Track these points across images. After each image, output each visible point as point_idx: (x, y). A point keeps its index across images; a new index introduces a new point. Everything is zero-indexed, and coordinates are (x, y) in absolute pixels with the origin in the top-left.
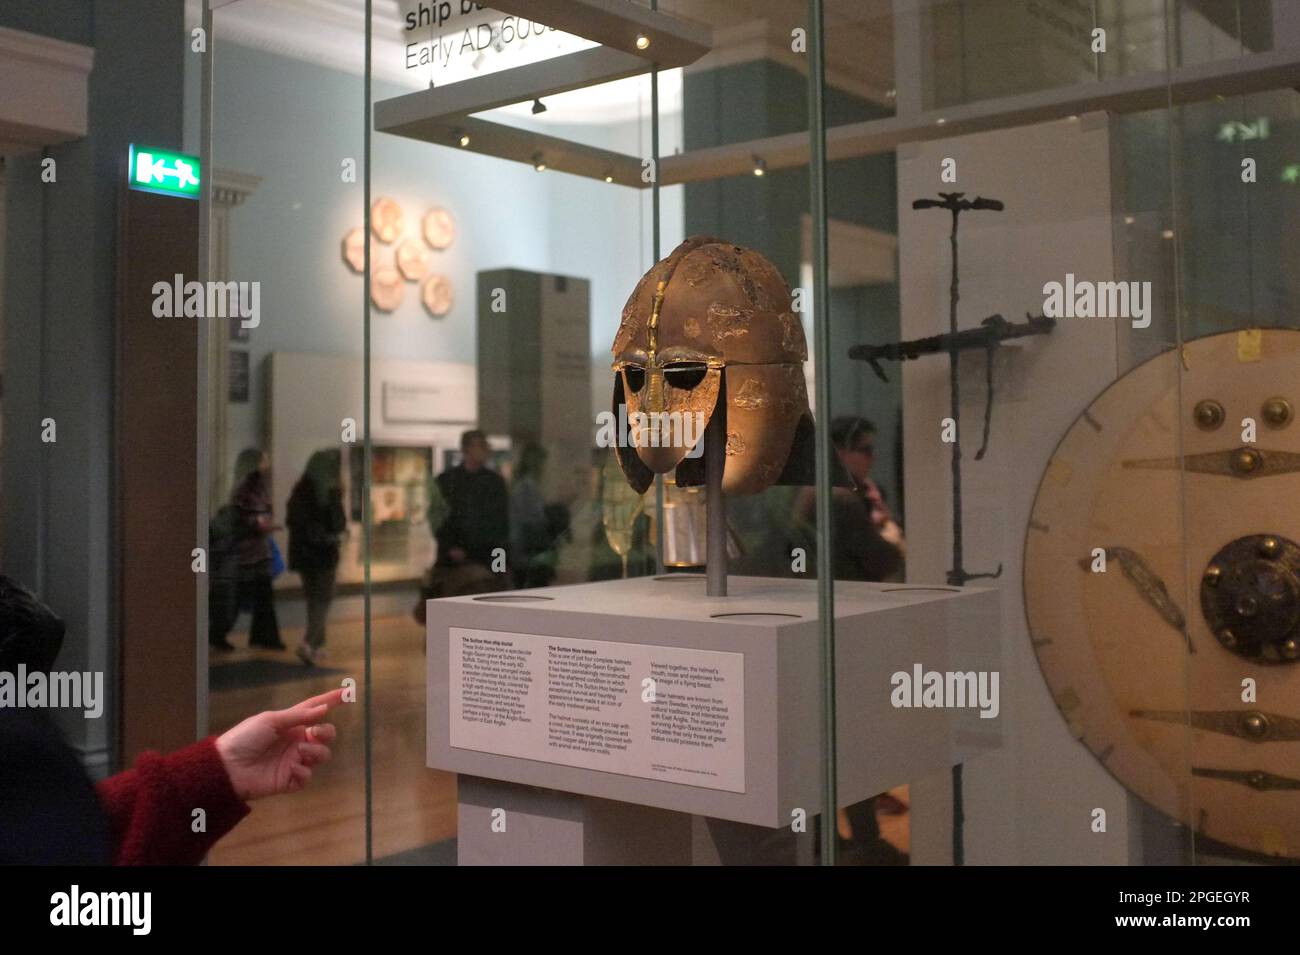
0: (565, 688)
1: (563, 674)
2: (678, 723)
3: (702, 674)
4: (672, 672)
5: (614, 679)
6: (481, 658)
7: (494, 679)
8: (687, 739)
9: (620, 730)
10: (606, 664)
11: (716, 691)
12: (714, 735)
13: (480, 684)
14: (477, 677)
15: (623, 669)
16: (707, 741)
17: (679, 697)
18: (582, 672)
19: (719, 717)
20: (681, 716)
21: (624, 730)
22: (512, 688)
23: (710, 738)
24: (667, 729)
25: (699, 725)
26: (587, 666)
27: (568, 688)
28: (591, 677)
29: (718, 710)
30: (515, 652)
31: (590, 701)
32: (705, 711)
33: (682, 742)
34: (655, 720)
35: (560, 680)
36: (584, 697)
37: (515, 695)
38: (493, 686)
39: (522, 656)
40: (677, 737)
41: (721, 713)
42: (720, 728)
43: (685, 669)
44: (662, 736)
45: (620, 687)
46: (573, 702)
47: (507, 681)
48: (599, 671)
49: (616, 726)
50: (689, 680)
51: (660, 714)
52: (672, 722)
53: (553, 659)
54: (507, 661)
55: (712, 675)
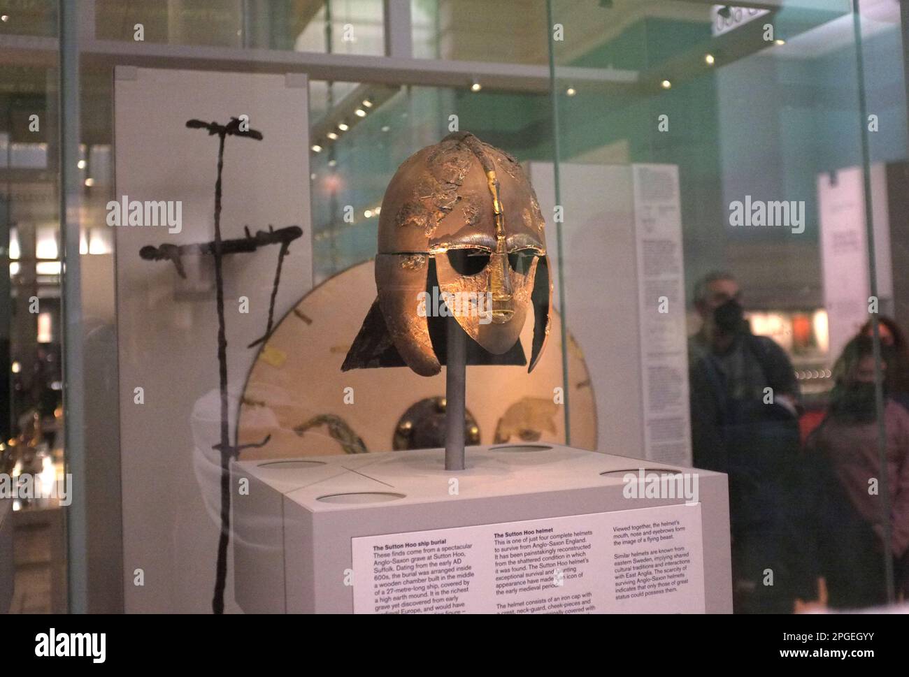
0: (516, 573)
1: (513, 559)
2: (642, 577)
3: (663, 528)
4: (635, 531)
5: (574, 552)
6: (402, 565)
7: (421, 584)
8: (652, 589)
9: (581, 599)
10: (564, 539)
11: (678, 539)
12: (678, 579)
13: (400, 594)
14: (396, 587)
15: (584, 540)
16: (670, 587)
17: (643, 554)
18: (535, 553)
19: (681, 562)
20: (645, 570)
21: (586, 599)
22: (446, 589)
23: (674, 583)
24: (631, 585)
25: (664, 574)
26: (543, 545)
27: (520, 572)
28: (548, 555)
29: (680, 556)
30: (449, 548)
31: (546, 580)
32: (668, 560)
33: (647, 594)
34: (619, 581)
35: (510, 567)
36: (539, 577)
37: (451, 595)
38: (420, 592)
39: (459, 551)
40: (641, 591)
41: (683, 558)
42: (682, 572)
43: (648, 526)
44: (625, 594)
45: (580, 558)
46: (526, 586)
47: (439, 583)
48: (556, 548)
49: (577, 597)
50: (652, 536)
51: (624, 573)
52: (635, 579)
53: (500, 547)
54: (438, 561)
55: (674, 527)
